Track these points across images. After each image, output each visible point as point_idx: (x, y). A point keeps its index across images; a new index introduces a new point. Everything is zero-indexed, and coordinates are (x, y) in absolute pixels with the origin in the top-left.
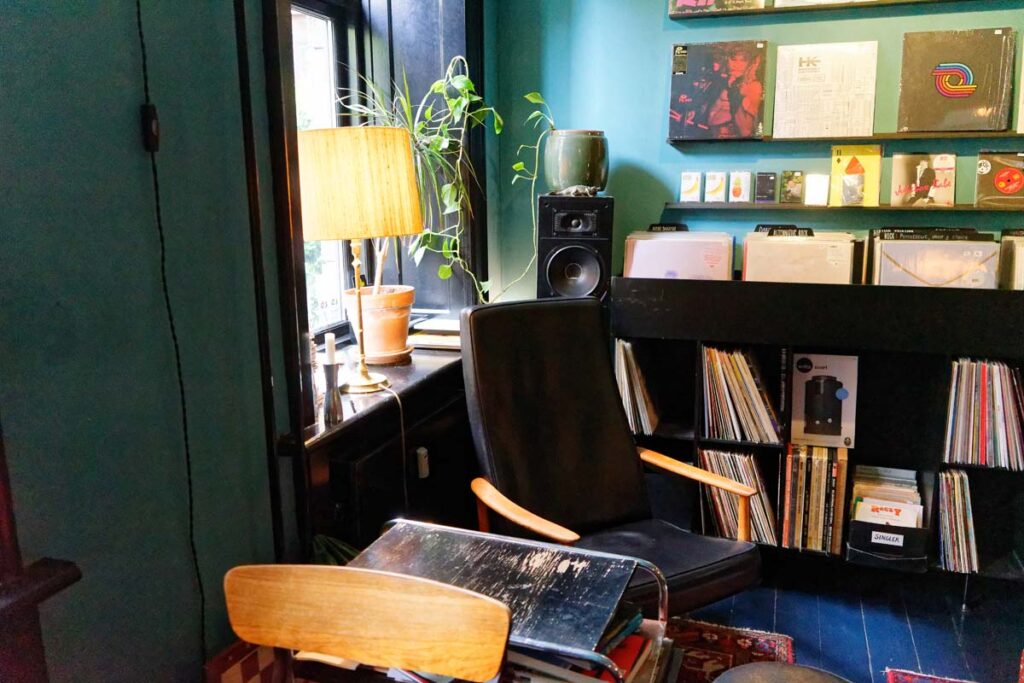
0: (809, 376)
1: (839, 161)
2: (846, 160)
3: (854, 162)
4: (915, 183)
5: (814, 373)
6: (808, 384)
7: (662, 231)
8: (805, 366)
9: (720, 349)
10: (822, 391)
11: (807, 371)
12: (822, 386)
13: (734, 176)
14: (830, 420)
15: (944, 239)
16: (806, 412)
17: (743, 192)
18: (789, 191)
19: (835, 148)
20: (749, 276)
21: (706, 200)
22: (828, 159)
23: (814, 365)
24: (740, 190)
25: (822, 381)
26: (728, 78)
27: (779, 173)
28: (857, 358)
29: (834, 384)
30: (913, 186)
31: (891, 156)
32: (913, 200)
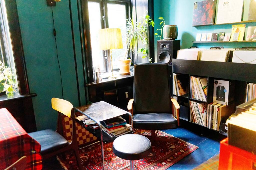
0: (218, 85)
1: (234, 29)
2: (236, 29)
3: (238, 29)
4: (253, 34)
5: (219, 85)
6: (217, 87)
7: (193, 48)
8: (217, 83)
9: (194, 77)
10: (220, 90)
11: (217, 84)
12: (221, 88)
13: (208, 34)
14: (222, 97)
15: (252, 50)
16: (217, 94)
17: (210, 38)
18: (221, 38)
19: (233, 26)
20: (202, 59)
21: (201, 41)
22: (231, 29)
23: (219, 83)
24: (209, 38)
25: (221, 87)
26: (206, 10)
27: (219, 33)
28: (229, 81)
29: (224, 88)
30: (253, 35)
31: (248, 27)
32: (252, 39)
